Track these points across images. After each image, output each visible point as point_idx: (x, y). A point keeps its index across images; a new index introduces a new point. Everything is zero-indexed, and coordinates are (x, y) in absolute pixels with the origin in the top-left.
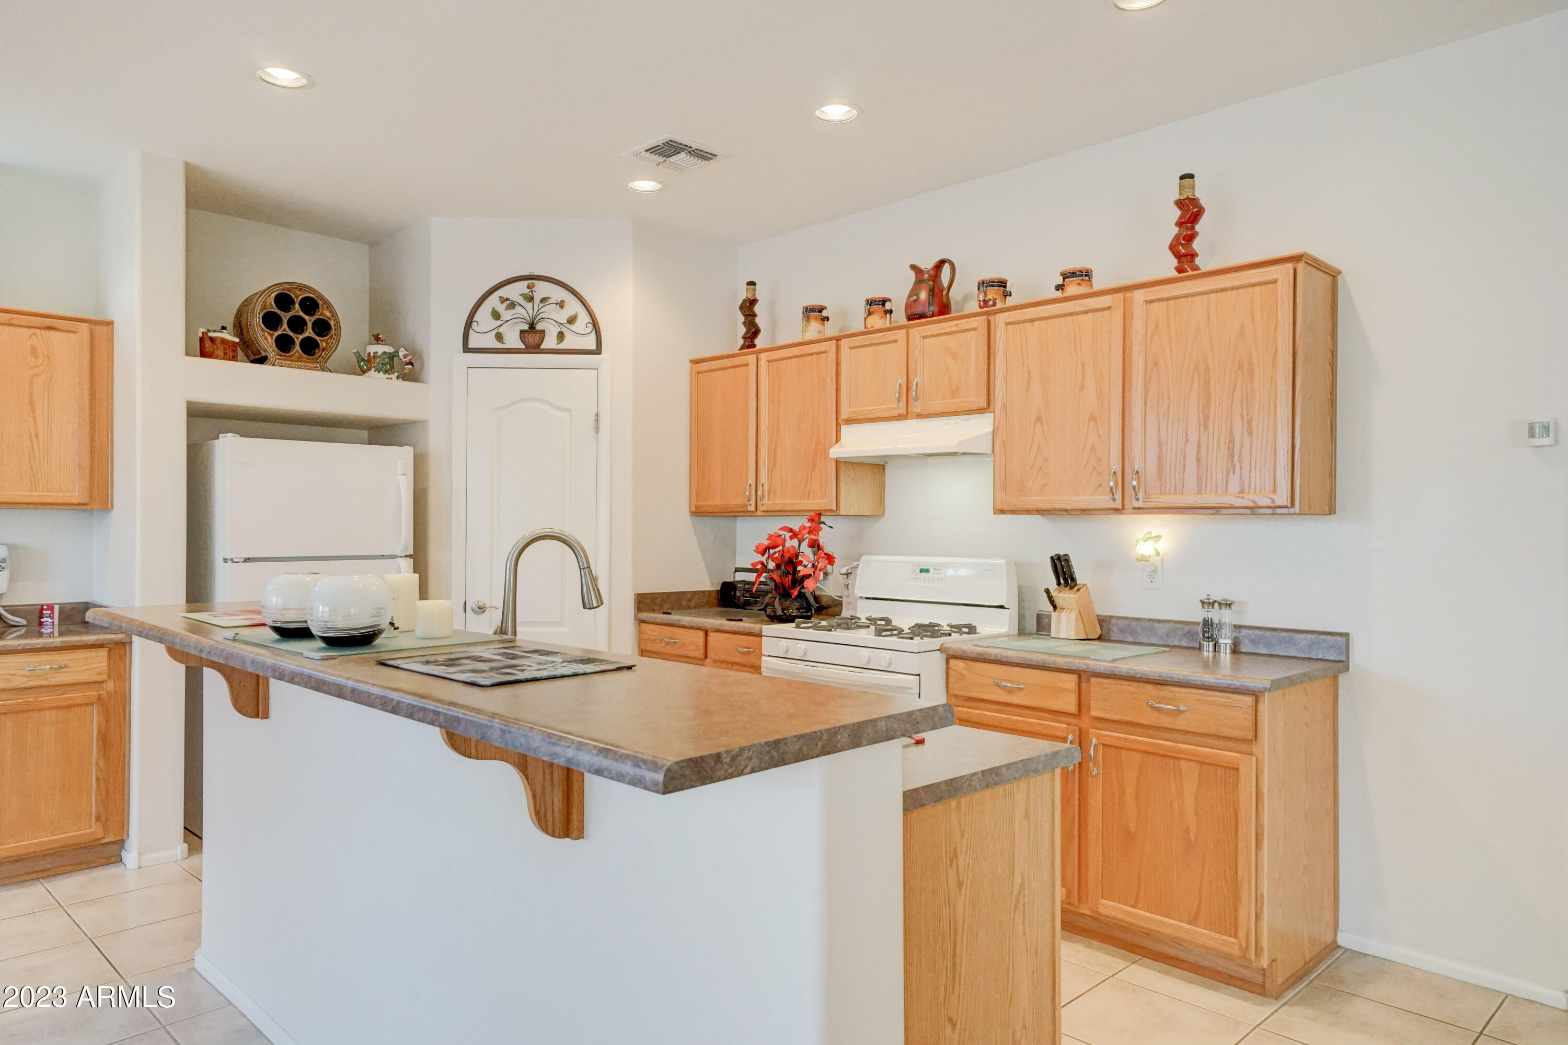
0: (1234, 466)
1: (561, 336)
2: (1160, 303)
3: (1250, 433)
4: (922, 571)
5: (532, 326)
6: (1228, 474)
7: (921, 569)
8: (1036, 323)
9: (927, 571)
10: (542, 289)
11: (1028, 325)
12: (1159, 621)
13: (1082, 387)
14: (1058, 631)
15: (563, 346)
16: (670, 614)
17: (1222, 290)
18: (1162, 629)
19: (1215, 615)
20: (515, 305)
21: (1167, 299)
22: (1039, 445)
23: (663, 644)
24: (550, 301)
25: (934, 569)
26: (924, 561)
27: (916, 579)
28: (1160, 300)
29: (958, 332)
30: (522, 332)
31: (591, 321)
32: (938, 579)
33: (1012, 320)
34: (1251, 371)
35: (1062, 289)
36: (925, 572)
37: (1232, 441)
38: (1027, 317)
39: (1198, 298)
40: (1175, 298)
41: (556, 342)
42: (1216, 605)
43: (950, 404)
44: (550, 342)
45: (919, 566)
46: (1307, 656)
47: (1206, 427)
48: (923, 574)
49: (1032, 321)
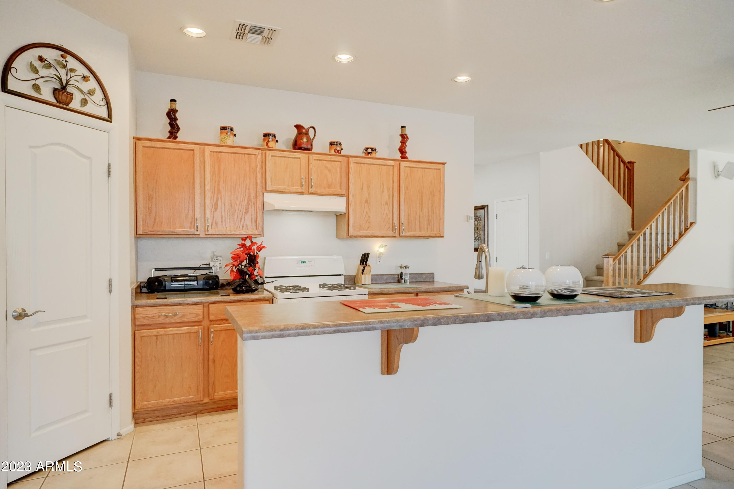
0: (429, 224)
1: (84, 102)
2: (408, 168)
3: (434, 214)
4: (302, 262)
5: (64, 88)
6: (428, 226)
7: (301, 262)
8: (366, 165)
9: (305, 262)
10: (72, 63)
11: (362, 165)
12: (384, 275)
13: (383, 192)
14: (365, 282)
15: (84, 109)
16: (166, 298)
17: (427, 168)
18: (385, 277)
19: (404, 271)
20: (51, 67)
21: (411, 167)
22: (367, 212)
23: (162, 318)
24: (76, 73)
25: (308, 261)
26: (303, 258)
27: (299, 266)
28: (409, 167)
29: (331, 161)
30: (55, 90)
31: (104, 98)
32: (311, 266)
33: (357, 161)
34: (434, 196)
35: (371, 154)
36: (303, 263)
37: (429, 216)
38: (363, 162)
39: (419, 169)
40: (413, 167)
41: (80, 105)
42: (405, 268)
43: (328, 191)
44: (75, 104)
45: (300, 260)
46: (425, 281)
47: (422, 211)
48: (303, 264)
49: (364, 164)
